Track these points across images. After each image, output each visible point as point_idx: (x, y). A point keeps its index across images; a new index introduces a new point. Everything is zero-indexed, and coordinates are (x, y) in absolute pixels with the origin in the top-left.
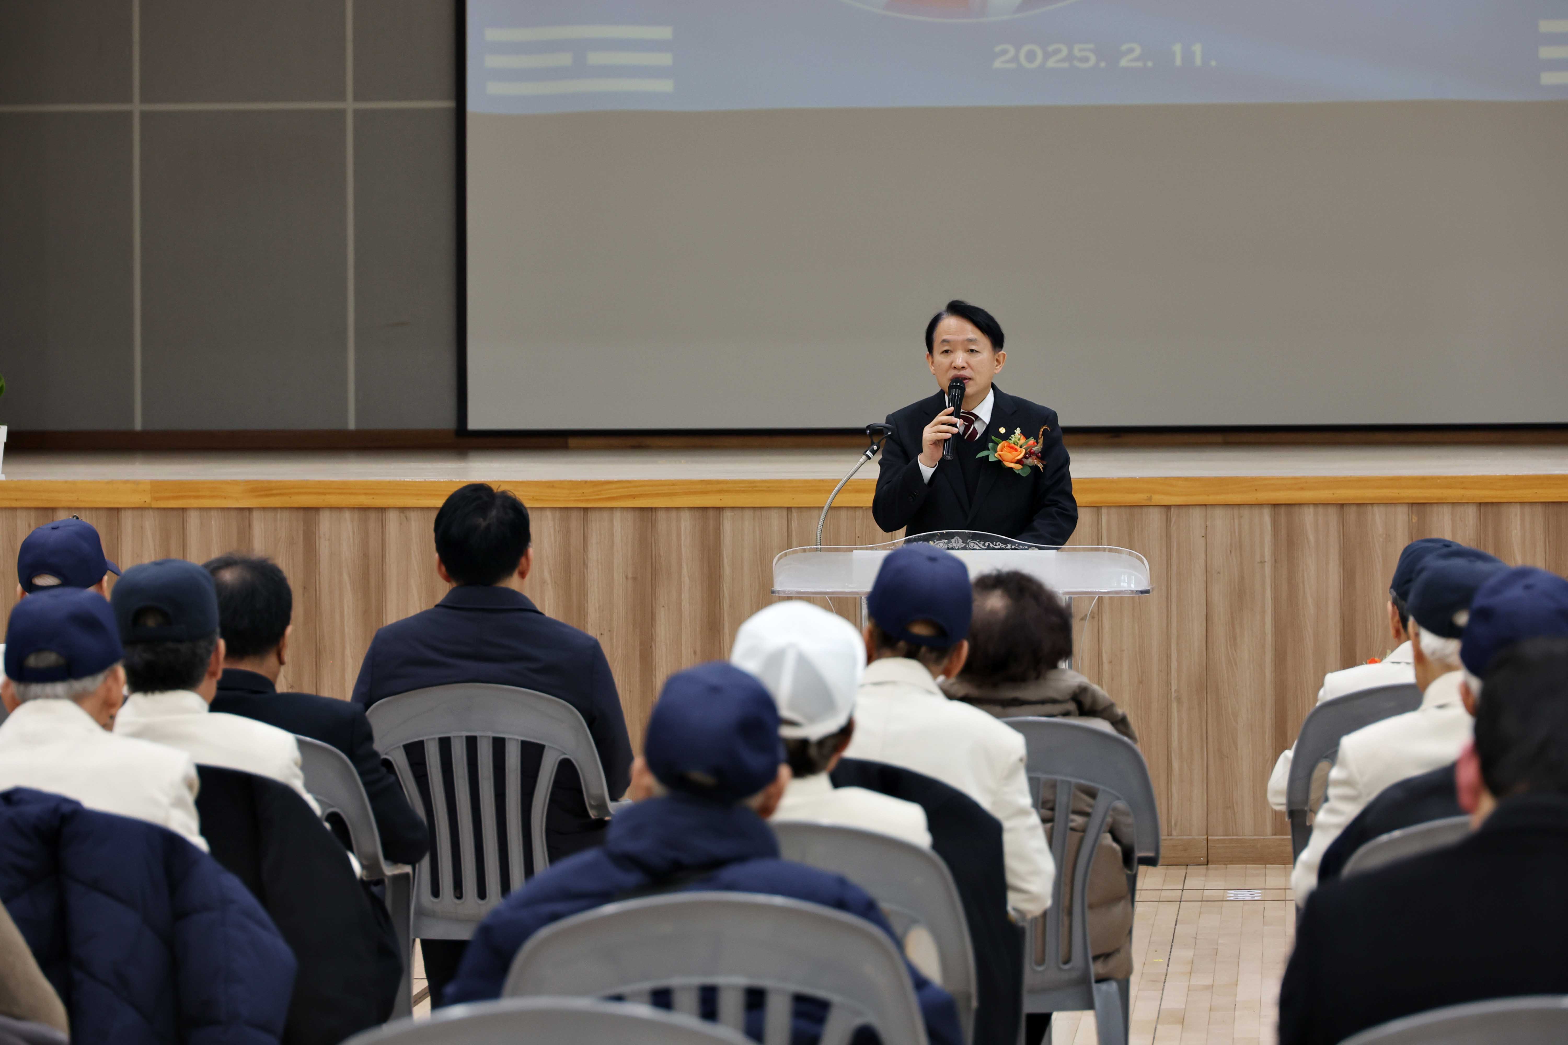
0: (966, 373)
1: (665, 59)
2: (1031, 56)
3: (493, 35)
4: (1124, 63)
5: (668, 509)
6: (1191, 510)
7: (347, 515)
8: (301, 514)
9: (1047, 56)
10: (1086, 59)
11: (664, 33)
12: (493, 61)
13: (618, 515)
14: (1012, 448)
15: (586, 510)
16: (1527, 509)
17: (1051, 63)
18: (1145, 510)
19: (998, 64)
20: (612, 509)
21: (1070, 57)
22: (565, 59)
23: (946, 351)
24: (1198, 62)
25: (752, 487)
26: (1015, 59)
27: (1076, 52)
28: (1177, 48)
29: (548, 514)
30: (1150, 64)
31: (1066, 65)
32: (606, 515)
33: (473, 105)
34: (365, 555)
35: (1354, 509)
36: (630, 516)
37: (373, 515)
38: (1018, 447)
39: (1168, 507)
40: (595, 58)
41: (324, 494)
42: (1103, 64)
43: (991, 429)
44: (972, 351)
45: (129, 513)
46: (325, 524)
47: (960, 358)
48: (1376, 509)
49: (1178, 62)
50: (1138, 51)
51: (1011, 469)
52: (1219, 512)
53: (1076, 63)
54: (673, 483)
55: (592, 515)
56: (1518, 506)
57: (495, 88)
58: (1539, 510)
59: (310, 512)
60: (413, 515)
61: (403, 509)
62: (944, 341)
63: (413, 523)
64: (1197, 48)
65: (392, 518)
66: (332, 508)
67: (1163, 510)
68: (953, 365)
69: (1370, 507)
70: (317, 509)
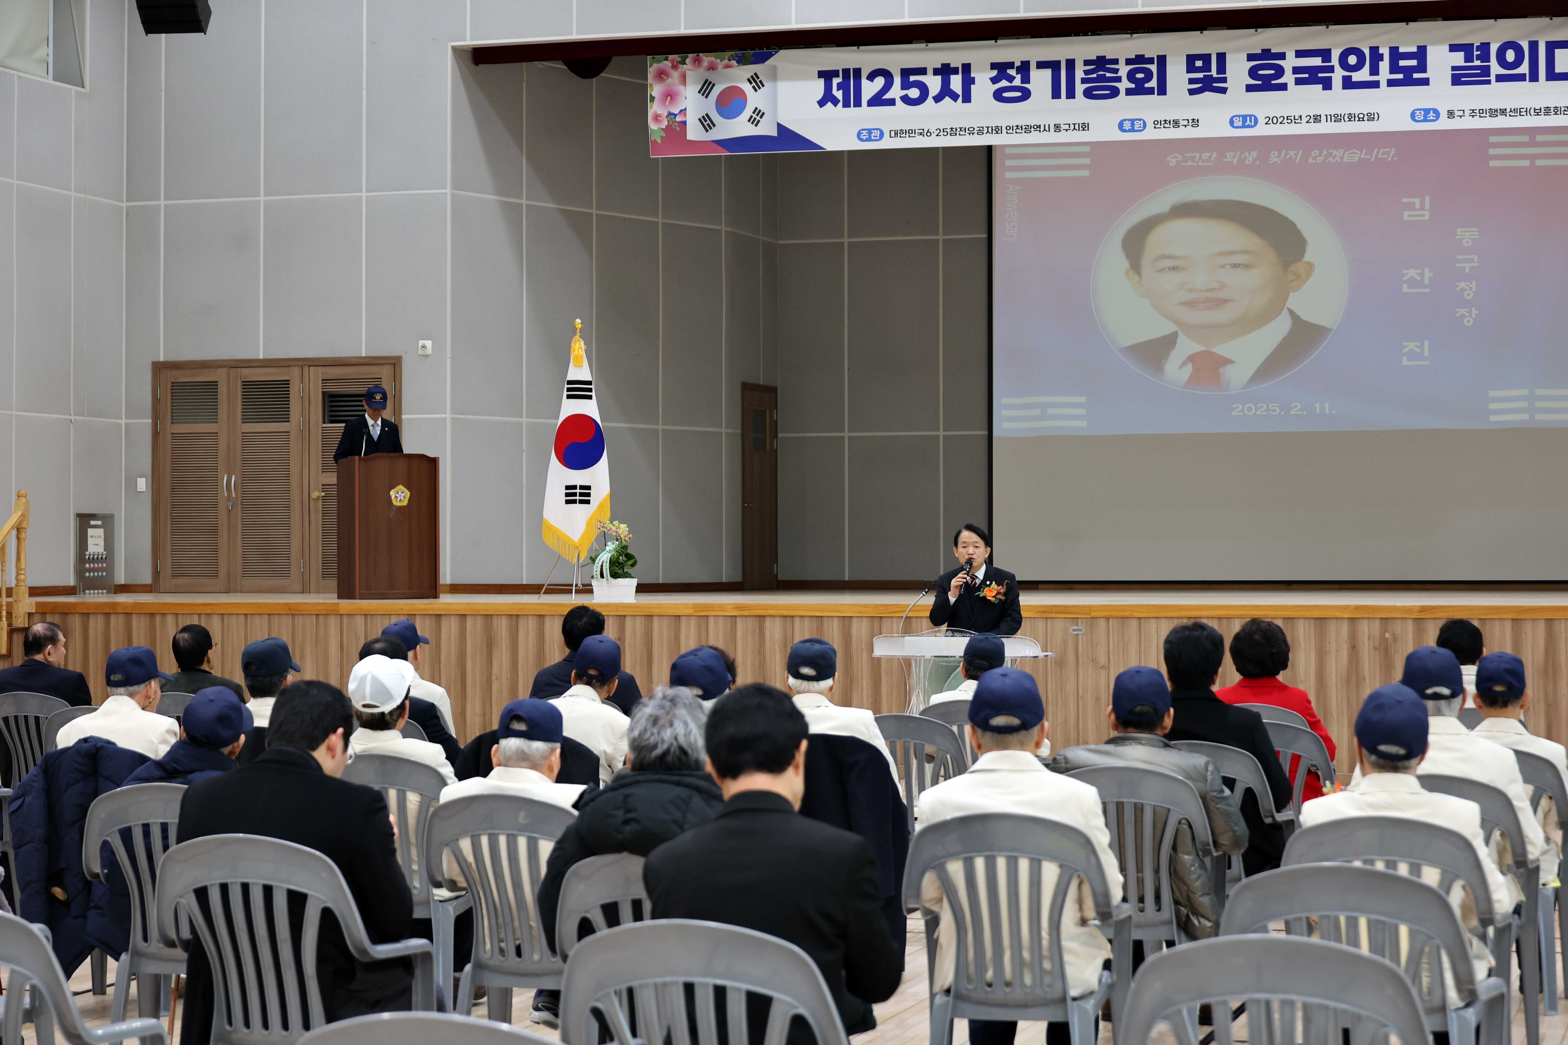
0: (974, 557)
1: (1082, 411)
2: (1250, 409)
3: (1005, 401)
4: (1292, 412)
6: (1151, 620)
7: (778, 619)
8: (758, 619)
9: (1257, 409)
10: (1275, 411)
11: (1083, 399)
12: (1005, 413)
13: (895, 620)
14: (991, 590)
15: (881, 617)
16: (1307, 621)
17: (1258, 413)
18: (1129, 619)
19: (1234, 413)
20: (892, 617)
21: (1268, 410)
22: (1037, 412)
23: (965, 547)
24: (1327, 412)
26: (1242, 411)
27: (1270, 407)
28: (1317, 405)
29: (865, 619)
30: (1304, 413)
31: (1266, 413)
32: (890, 620)
33: (996, 433)
34: (785, 638)
35: (1225, 620)
37: (789, 619)
38: (993, 590)
39: (1140, 618)
40: (1051, 411)
41: (768, 609)
42: (1283, 413)
43: (983, 582)
44: (977, 547)
45: (684, 618)
46: (768, 622)
47: (971, 550)
48: (1235, 620)
49: (1318, 412)
50: (1299, 407)
51: (990, 600)
52: (1163, 621)
53: (1270, 412)
55: (884, 620)
56: (1302, 620)
57: (1006, 425)
58: (1312, 621)
59: (762, 617)
60: (806, 619)
61: (802, 617)
62: (964, 542)
63: (806, 623)
64: (1327, 405)
65: (797, 620)
66: (771, 616)
67: (1138, 620)
68: (967, 553)
69: (1233, 619)
70: (764, 616)
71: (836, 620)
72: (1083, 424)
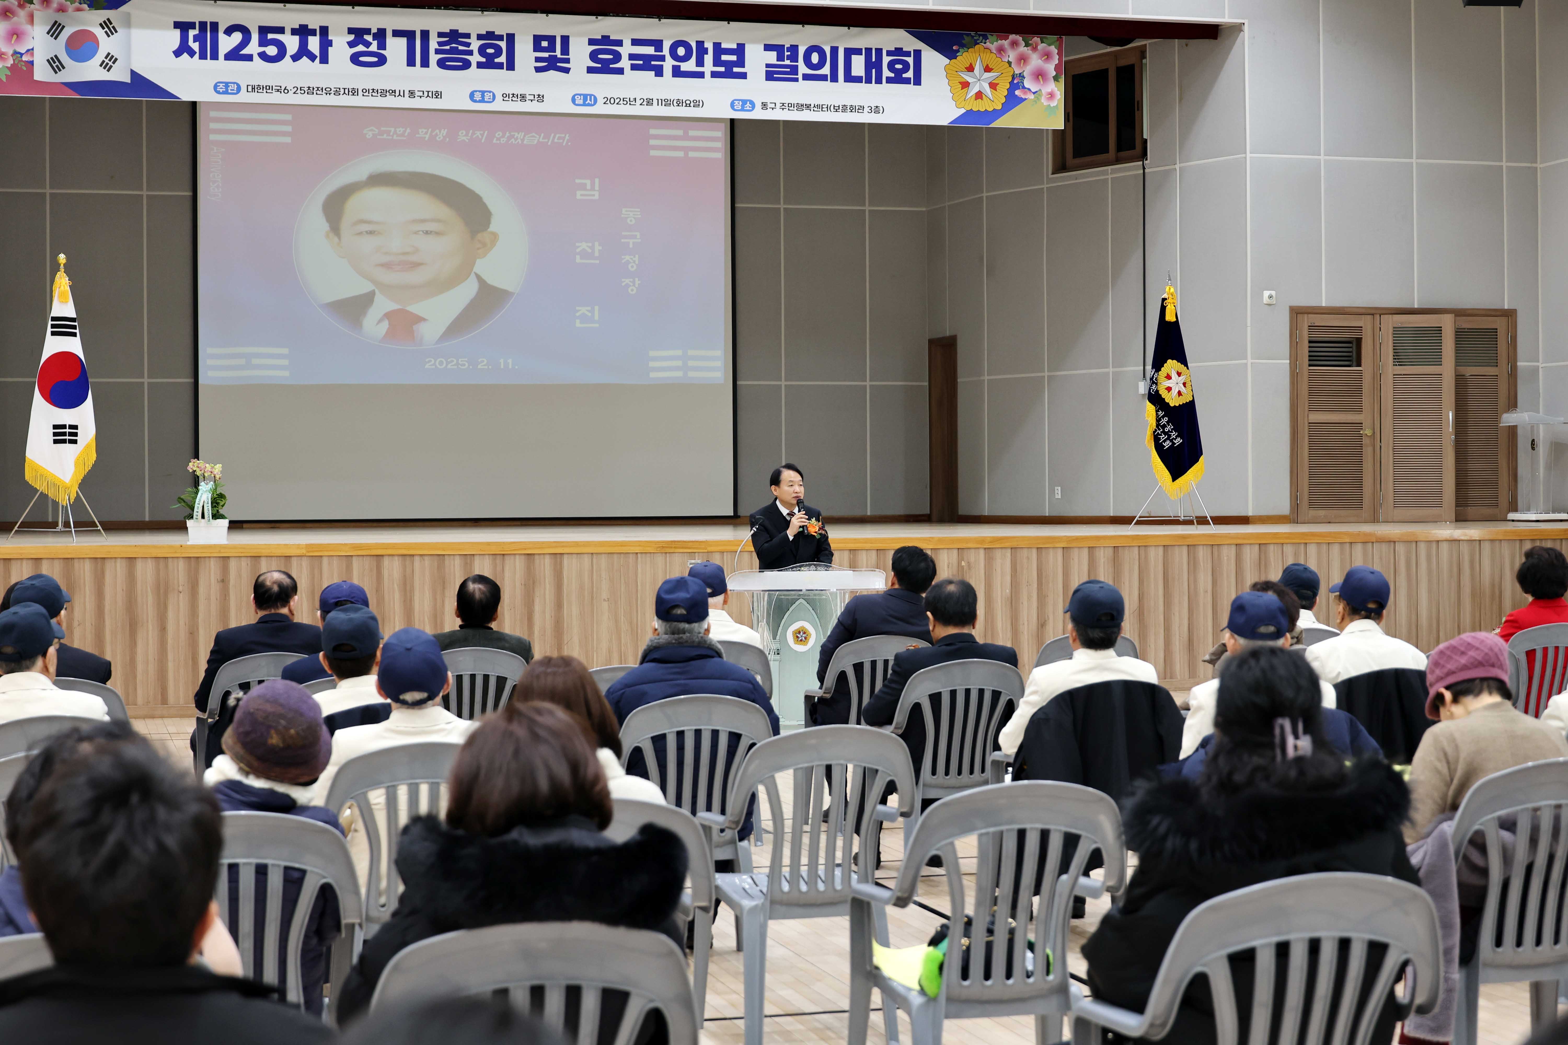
1: (285, 362)
2: (441, 363)
3: (210, 351)
4: (479, 367)
5: (540, 554)
7: (396, 558)
8: (375, 558)
9: (448, 363)
10: (464, 365)
11: (285, 351)
12: (210, 362)
13: (517, 557)
17: (449, 366)
19: (427, 366)
20: (515, 554)
21: (457, 364)
22: (242, 361)
23: (791, 485)
24: (510, 367)
25: (577, 544)
26: (434, 364)
27: (460, 362)
28: (502, 361)
29: (487, 557)
30: (490, 367)
31: (456, 367)
32: (512, 557)
33: (201, 381)
34: (405, 576)
36: (523, 557)
37: (408, 558)
40: (255, 361)
41: (385, 547)
42: (471, 367)
45: (294, 558)
46: (386, 561)
49: (502, 367)
50: (486, 361)
51: (814, 536)
53: (460, 366)
54: (543, 543)
55: (505, 556)
57: (211, 374)
59: (379, 557)
60: (426, 558)
61: (422, 555)
62: (790, 481)
64: (510, 361)
65: (417, 559)
66: (389, 555)
68: (795, 491)
70: (382, 556)
71: (457, 558)
72: (286, 374)
